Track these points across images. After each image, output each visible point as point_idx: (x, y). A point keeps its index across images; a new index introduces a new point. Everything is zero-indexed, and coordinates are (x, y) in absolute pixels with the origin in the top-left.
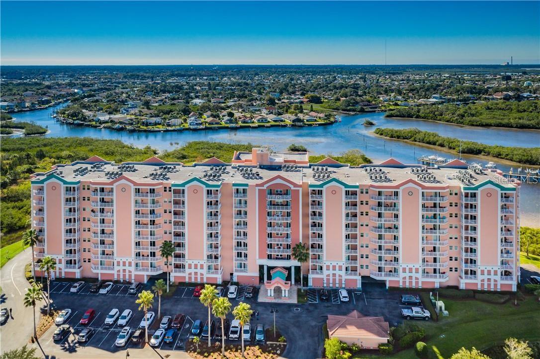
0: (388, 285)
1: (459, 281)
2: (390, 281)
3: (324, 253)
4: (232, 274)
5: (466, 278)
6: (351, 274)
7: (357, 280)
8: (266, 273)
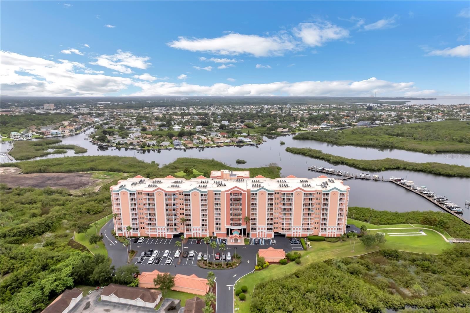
0: (286, 236)
1: (318, 233)
2: (287, 233)
3: (257, 222)
4: (213, 233)
5: (322, 232)
6: (269, 231)
7: (272, 234)
8: (229, 232)
